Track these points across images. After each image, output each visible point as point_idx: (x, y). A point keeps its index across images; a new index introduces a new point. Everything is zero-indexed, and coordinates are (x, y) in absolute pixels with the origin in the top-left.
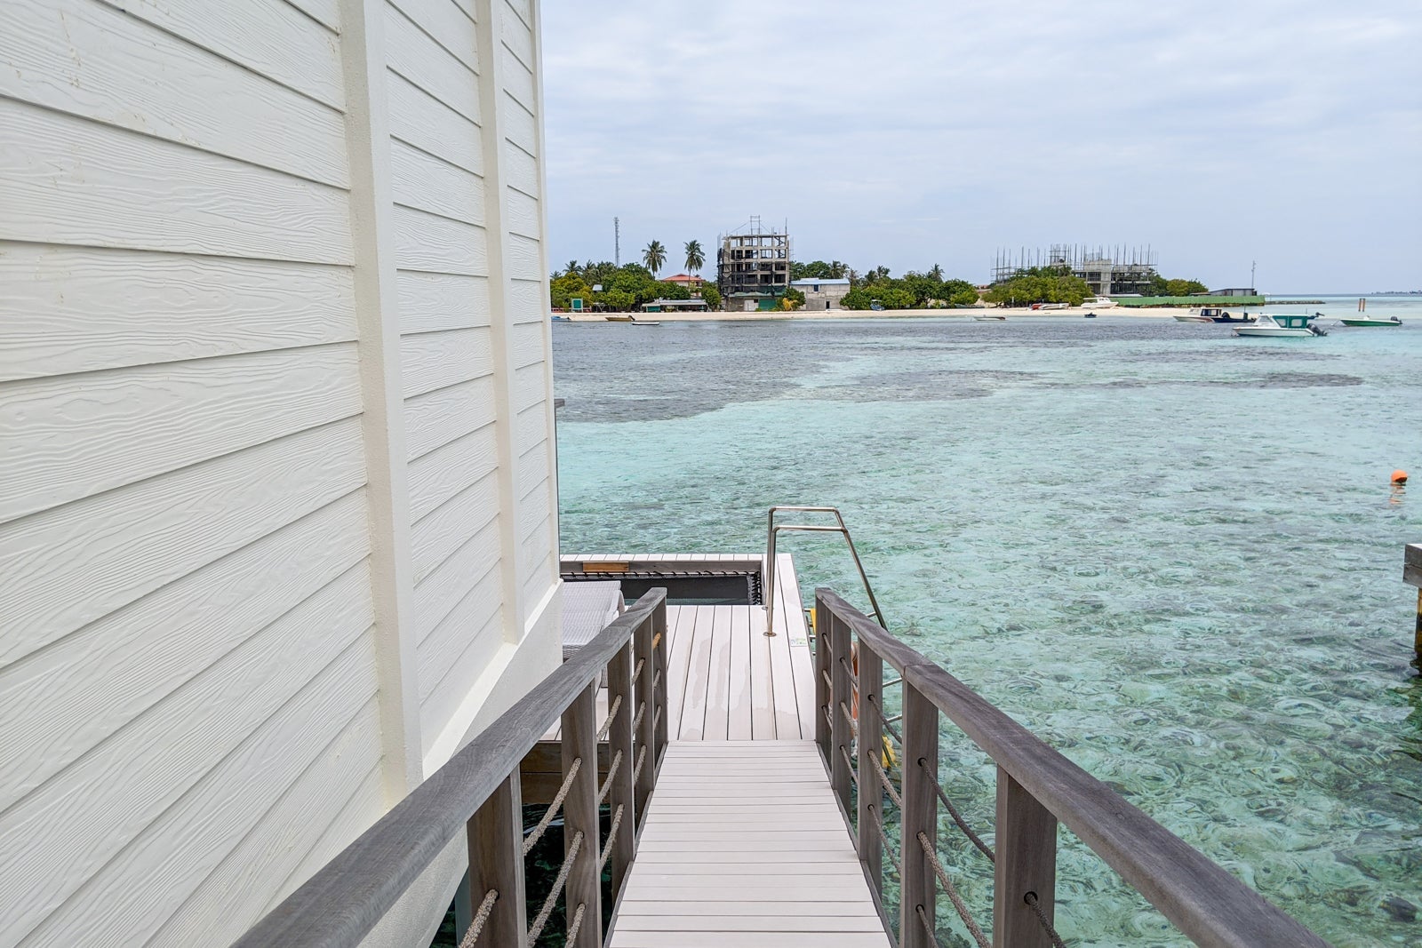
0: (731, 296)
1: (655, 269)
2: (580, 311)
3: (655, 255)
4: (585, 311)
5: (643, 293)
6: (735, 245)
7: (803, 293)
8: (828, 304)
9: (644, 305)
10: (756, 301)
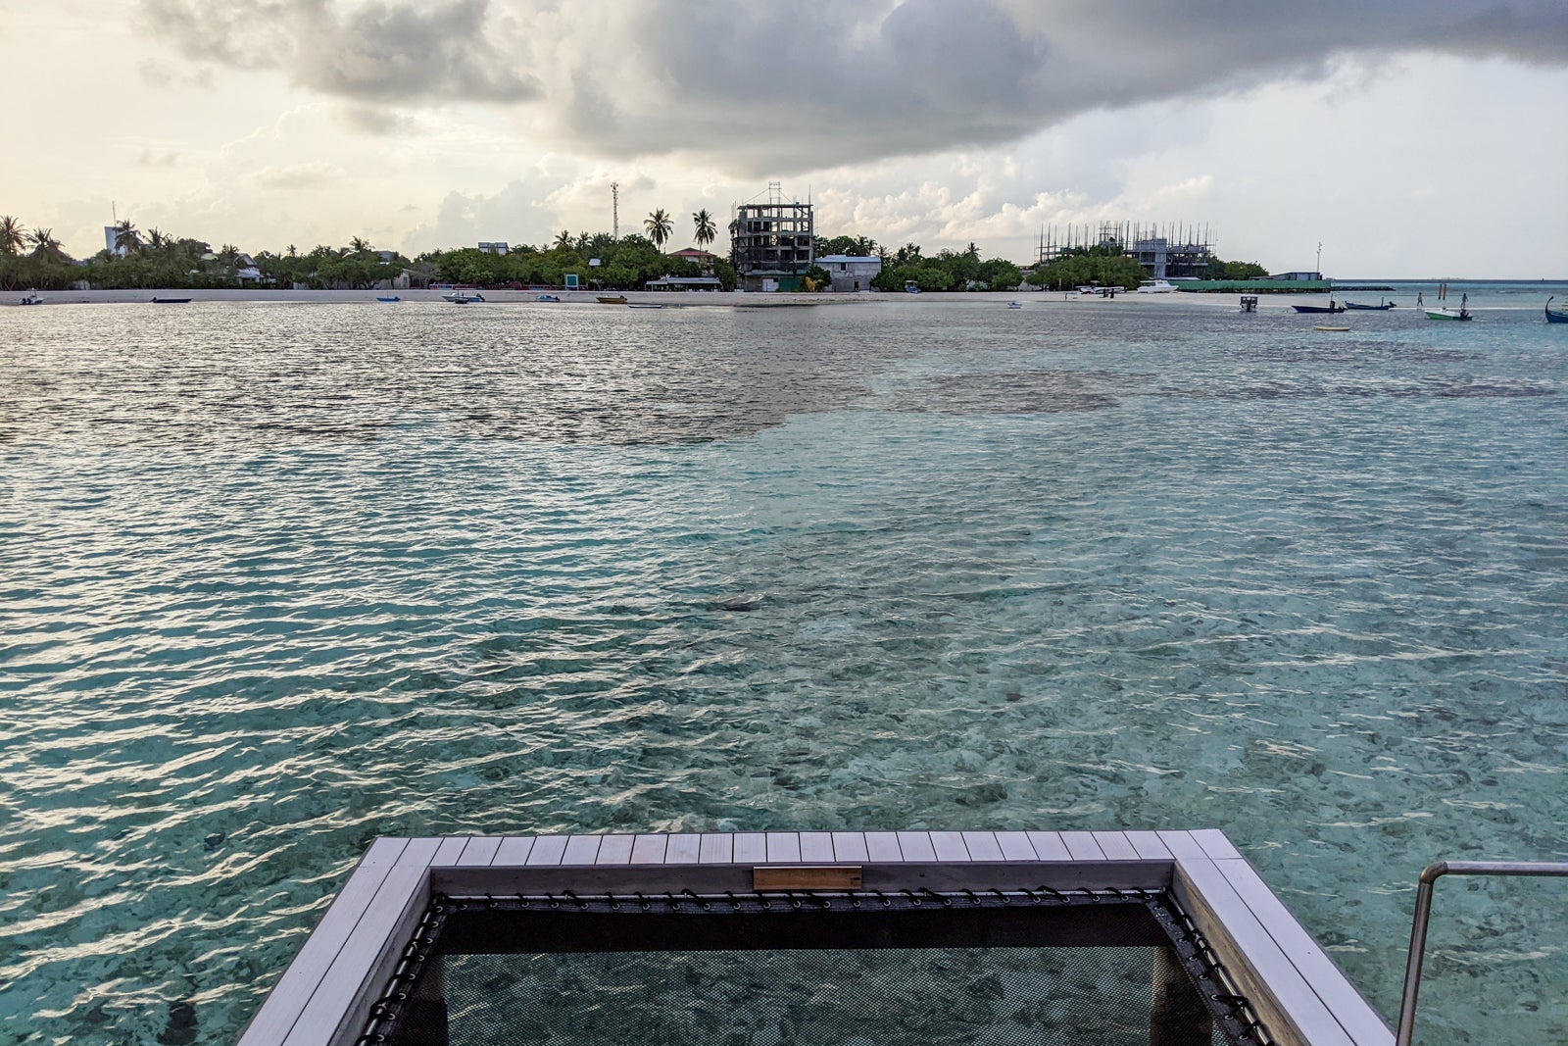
0: (747, 274)
1: (660, 241)
2: (575, 289)
3: (660, 226)
4: (581, 289)
5: (648, 269)
6: (751, 214)
7: (828, 272)
8: (856, 284)
9: (648, 283)
10: (776, 280)
